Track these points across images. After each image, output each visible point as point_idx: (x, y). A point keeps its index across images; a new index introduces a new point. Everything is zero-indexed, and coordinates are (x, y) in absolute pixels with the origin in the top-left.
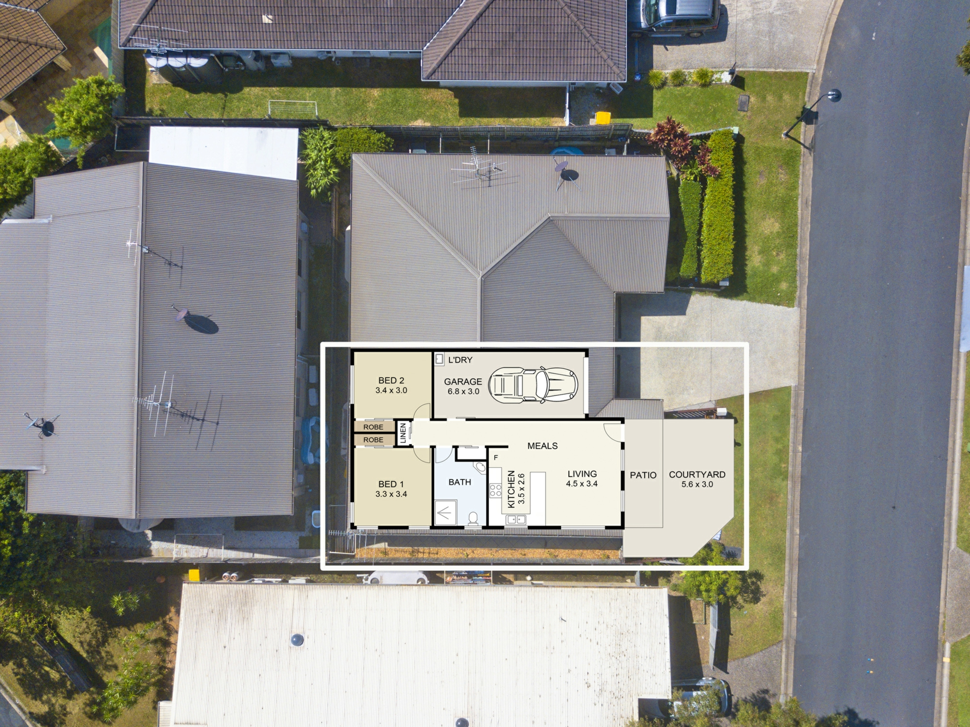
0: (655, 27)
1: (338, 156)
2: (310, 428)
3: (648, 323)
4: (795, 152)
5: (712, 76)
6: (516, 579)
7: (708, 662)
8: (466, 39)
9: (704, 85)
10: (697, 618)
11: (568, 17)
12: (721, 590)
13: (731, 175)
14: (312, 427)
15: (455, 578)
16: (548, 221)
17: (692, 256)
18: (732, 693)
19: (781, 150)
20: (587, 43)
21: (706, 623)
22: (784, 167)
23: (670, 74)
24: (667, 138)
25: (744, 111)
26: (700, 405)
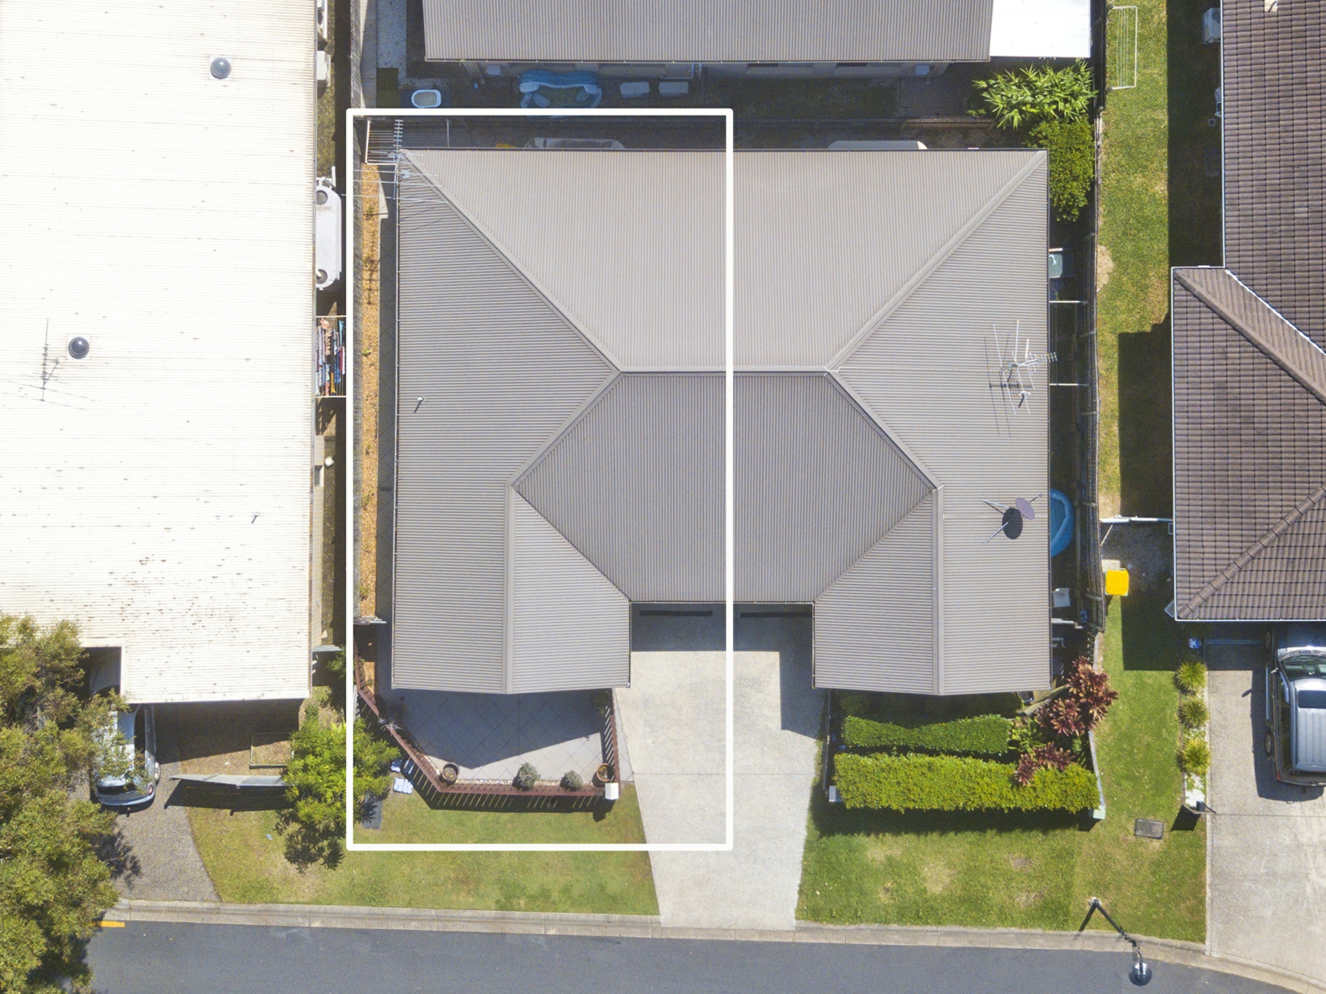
0: (1277, 674)
1: (1044, 125)
2: (581, 85)
3: (767, 664)
4: (1065, 921)
5: (1197, 773)
6: (327, 440)
7: (185, 772)
8: (1242, 343)
9: (1180, 761)
10: (261, 753)
11: (1281, 518)
12: (307, 791)
13: (1019, 804)
14: (583, 88)
15: (328, 334)
16: (929, 485)
17: (879, 738)
18: (132, 815)
19: (1068, 896)
20: (1239, 551)
21: (251, 768)
22: (1040, 902)
23: (1202, 700)
24: (1081, 691)
25: (1135, 830)
26: (626, 757)
